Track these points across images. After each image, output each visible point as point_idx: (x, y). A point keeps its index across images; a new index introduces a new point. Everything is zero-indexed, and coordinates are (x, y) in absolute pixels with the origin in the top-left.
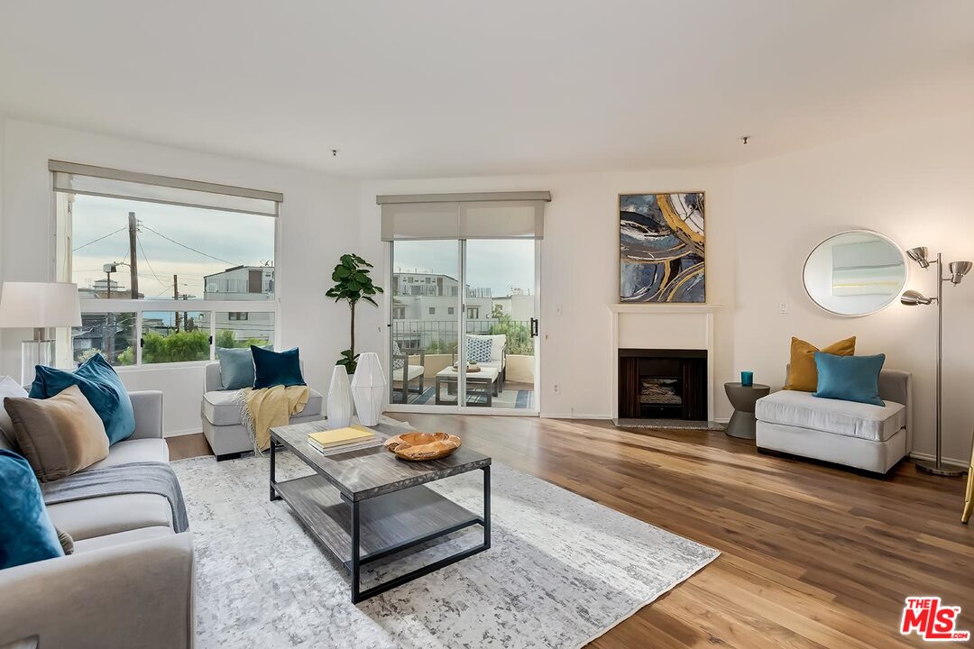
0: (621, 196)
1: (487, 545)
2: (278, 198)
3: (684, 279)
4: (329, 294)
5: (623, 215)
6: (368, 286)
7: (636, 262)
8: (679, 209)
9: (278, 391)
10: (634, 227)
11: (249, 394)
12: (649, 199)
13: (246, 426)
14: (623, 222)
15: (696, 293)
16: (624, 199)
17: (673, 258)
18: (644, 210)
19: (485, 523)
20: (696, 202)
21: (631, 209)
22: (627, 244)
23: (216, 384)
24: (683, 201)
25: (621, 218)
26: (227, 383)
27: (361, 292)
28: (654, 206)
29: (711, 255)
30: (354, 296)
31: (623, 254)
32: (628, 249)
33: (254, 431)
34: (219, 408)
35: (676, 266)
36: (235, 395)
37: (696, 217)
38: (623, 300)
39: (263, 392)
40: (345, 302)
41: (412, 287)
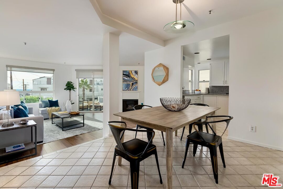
0: (123, 71)
1: (84, 126)
2: (54, 70)
3: (134, 86)
4: (65, 89)
5: (124, 74)
6: (73, 88)
7: (125, 83)
8: (133, 74)
9: (54, 108)
10: (125, 77)
11: (48, 108)
12: (128, 72)
13: (47, 114)
14: (123, 76)
15: (136, 89)
16: (124, 71)
17: (132, 83)
18: (127, 74)
19: (83, 123)
20: (136, 72)
21: (125, 73)
22: (124, 80)
23: (41, 106)
24: (134, 72)
25: (123, 75)
26: (43, 107)
27: (72, 89)
28: (129, 73)
29: (139, 82)
30: (70, 90)
31: (123, 82)
32: (124, 81)
33: (49, 115)
34: (42, 111)
35: (133, 84)
36: (45, 109)
37: (136, 75)
38: (123, 90)
39: (50, 108)
40: (68, 91)
41: (96, 83)
